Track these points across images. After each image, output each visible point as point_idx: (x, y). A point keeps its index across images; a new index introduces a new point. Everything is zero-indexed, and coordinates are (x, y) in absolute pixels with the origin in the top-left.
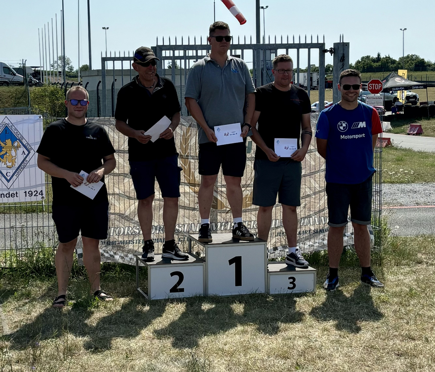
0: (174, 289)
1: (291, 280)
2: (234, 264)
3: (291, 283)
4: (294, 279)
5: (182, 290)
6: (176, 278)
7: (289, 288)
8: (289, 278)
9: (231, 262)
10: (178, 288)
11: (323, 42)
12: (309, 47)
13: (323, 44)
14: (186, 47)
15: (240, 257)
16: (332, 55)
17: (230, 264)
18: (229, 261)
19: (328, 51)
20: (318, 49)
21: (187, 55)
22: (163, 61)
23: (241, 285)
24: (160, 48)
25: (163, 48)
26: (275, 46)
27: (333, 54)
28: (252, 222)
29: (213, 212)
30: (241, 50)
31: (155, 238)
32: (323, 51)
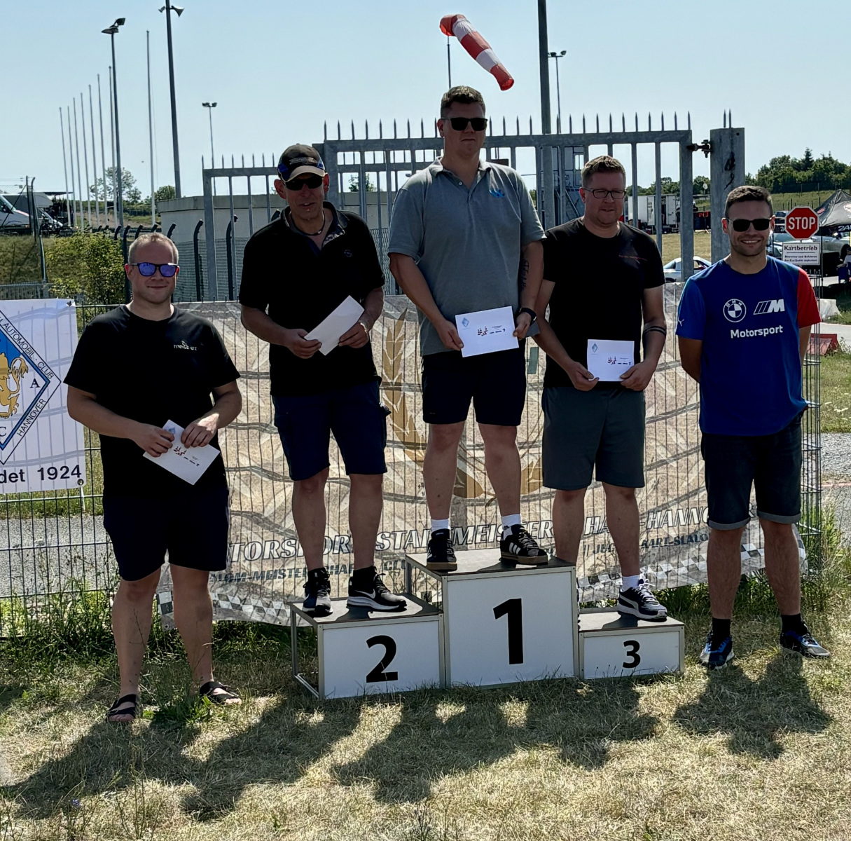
0: (376, 675)
1: (631, 648)
2: (505, 617)
3: (629, 654)
4: (636, 645)
5: (393, 676)
6: (381, 650)
7: (626, 665)
8: (626, 644)
9: (499, 612)
10: (385, 671)
11: (687, 129)
12: (657, 139)
13: (688, 134)
14: (390, 143)
15: (519, 600)
16: (706, 156)
17: (497, 617)
18: (494, 609)
19: (700, 147)
20: (678, 143)
21: (392, 161)
22: (339, 174)
23: (521, 661)
24: (332, 147)
25: (339, 146)
26: (583, 139)
27: (709, 154)
28: (543, 524)
29: (457, 503)
30: (509, 149)
31: (331, 563)
32: (688, 149)
